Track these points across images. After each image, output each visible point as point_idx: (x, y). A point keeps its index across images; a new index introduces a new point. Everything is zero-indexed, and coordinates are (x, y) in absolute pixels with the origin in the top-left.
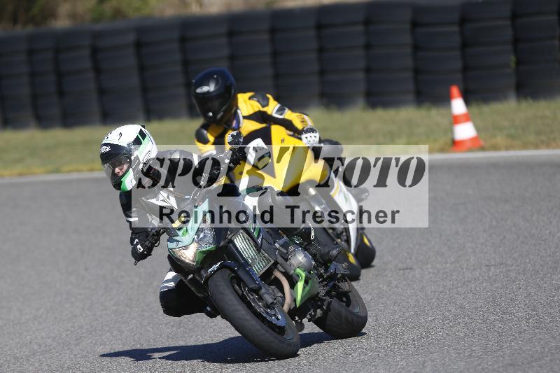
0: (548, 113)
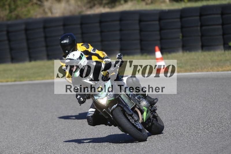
0: (195, 57)
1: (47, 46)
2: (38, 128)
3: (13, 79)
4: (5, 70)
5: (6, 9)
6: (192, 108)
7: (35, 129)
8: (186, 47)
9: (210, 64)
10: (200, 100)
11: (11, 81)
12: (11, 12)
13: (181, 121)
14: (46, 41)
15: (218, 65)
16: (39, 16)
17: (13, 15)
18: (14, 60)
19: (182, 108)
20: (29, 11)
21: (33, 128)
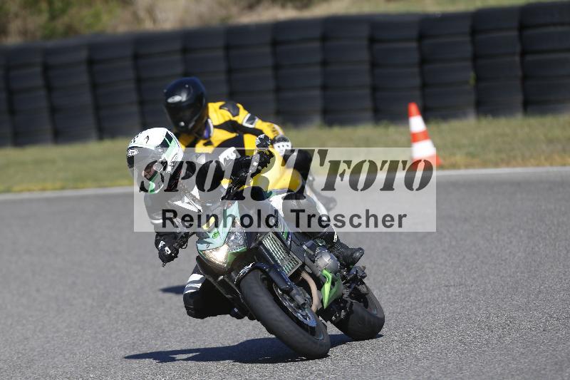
0: (508, 130)
1: (142, 103)
2: (118, 304)
3: (58, 184)
4: (38, 162)
5: (40, 12)
6: (500, 255)
7: (111, 307)
8: (486, 105)
9: (544, 147)
10: (521, 237)
11: (55, 189)
12: (53, 17)
13: (473, 288)
14: (139, 90)
15: (564, 150)
16: (122, 29)
17: (60, 24)
18: (60, 136)
19: (475, 257)
20: (97, 16)
21: (108, 306)
